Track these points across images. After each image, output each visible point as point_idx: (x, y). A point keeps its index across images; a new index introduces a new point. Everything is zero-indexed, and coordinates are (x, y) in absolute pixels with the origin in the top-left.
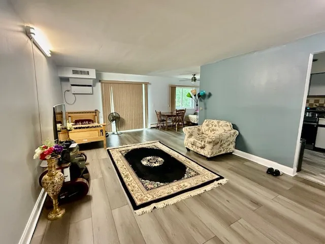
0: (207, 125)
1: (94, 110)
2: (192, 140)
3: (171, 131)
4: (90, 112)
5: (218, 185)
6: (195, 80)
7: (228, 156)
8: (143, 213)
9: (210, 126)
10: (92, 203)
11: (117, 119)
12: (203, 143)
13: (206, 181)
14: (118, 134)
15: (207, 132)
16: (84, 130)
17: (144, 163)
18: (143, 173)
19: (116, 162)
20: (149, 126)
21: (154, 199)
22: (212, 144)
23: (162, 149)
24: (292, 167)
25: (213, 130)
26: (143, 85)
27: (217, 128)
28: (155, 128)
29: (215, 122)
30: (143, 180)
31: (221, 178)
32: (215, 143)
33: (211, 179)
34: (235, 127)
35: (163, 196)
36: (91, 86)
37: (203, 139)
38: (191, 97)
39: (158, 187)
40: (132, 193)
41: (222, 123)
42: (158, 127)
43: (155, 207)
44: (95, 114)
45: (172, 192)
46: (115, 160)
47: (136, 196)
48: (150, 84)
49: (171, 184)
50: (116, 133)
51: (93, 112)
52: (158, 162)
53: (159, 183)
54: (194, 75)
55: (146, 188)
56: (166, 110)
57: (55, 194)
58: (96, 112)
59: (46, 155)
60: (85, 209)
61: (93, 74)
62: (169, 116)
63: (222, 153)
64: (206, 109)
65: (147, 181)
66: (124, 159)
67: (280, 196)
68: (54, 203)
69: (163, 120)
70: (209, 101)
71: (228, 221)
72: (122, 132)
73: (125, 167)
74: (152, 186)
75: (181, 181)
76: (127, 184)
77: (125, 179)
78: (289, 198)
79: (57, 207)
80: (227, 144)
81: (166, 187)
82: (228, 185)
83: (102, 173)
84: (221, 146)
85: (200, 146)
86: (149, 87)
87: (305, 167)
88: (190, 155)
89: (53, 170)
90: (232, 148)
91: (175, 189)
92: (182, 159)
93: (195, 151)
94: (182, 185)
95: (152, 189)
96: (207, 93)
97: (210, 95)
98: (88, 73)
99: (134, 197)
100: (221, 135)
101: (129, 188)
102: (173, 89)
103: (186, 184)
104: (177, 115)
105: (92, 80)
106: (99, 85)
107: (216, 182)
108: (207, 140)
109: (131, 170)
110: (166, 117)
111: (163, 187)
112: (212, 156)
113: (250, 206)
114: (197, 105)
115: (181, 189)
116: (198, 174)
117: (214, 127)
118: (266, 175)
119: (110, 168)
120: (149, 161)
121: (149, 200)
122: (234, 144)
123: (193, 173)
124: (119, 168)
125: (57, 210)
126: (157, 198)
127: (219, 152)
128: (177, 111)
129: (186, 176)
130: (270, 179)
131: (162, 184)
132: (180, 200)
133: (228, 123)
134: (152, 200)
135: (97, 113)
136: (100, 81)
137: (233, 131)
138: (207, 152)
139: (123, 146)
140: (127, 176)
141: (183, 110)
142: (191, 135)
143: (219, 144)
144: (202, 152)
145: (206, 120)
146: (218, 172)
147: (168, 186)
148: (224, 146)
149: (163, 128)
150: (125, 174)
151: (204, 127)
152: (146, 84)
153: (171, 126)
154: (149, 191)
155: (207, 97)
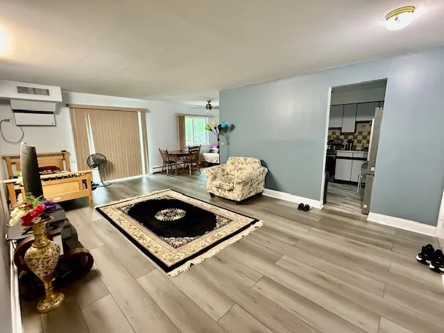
0: (233, 164)
1: (59, 151)
2: (217, 182)
3: (182, 175)
4: (53, 155)
5: (255, 229)
6: (210, 107)
7: (258, 197)
8: (180, 273)
9: (237, 164)
10: (102, 278)
11: (101, 163)
12: (231, 185)
13: (242, 227)
14: (105, 186)
15: (233, 173)
16: (53, 182)
17: (160, 218)
18: (163, 230)
19: (118, 223)
20: (151, 171)
21: (188, 256)
22: (241, 185)
23: (178, 198)
24: (319, 200)
25: (241, 169)
26: (139, 113)
27: (244, 166)
28: (159, 172)
29: (242, 159)
30: (166, 239)
31: (257, 221)
32: (245, 183)
33: (246, 224)
34: (263, 164)
35: (197, 250)
36: (52, 113)
37: (230, 181)
38: (211, 130)
39: (188, 242)
40: (156, 255)
41: (249, 159)
42: (164, 172)
43: (192, 264)
44: (62, 157)
45: (208, 245)
46: (114, 220)
47: (164, 257)
48: (148, 111)
49: (203, 237)
50: (101, 184)
51: (58, 155)
52: (179, 215)
53: (187, 238)
54: (209, 102)
55: (173, 246)
56: (174, 148)
57: (49, 273)
58: (64, 153)
59: (32, 218)
60: (95, 287)
61: (56, 95)
62: (179, 156)
63: (252, 194)
64: (228, 144)
65: (171, 238)
66: (129, 217)
67: (313, 229)
68: (46, 287)
69: (171, 162)
70: (232, 135)
71: (272, 260)
72: (110, 181)
73: (134, 227)
74: (181, 243)
75: (214, 232)
76: (145, 246)
77: (141, 242)
78: (320, 229)
79: (51, 292)
80: (257, 183)
81: (197, 240)
82: (264, 227)
83: (101, 239)
84: (251, 186)
85: (228, 188)
86: (148, 116)
87: (329, 199)
88: (216, 202)
89: (44, 239)
90: (261, 187)
91: (209, 241)
92: (207, 207)
93: (222, 196)
94: (216, 235)
95: (180, 245)
96: (229, 125)
97: (233, 127)
98: (47, 92)
99: (162, 259)
100: (251, 174)
101: (152, 250)
102: (181, 119)
103: (220, 233)
104: (190, 153)
105: (54, 104)
106: (66, 111)
107: (252, 226)
108: (236, 180)
109: (145, 230)
110: (176, 156)
111: (194, 241)
112: (243, 199)
113: (289, 242)
114: (219, 140)
115: (216, 240)
116: (231, 221)
117: (240, 166)
118: (298, 211)
119: (111, 232)
120: (165, 215)
121: (182, 258)
122: (263, 183)
123: (225, 221)
124: (126, 230)
125: (52, 296)
126: (191, 254)
127: (249, 194)
128: (189, 148)
129: (218, 226)
130: (302, 214)
131: (192, 238)
132: (218, 251)
133: (256, 160)
134: (186, 257)
135: (66, 155)
136: (67, 105)
137: (262, 168)
138: (236, 195)
139: (121, 201)
140: (141, 237)
141: (197, 147)
142: (215, 178)
143: (249, 184)
144: (230, 196)
145: (230, 158)
146: (252, 215)
147: (200, 238)
148: (254, 185)
149: (172, 173)
150: (138, 236)
151: (229, 167)
152: (144, 112)
153: (182, 169)
154: (179, 249)
155: (229, 129)
